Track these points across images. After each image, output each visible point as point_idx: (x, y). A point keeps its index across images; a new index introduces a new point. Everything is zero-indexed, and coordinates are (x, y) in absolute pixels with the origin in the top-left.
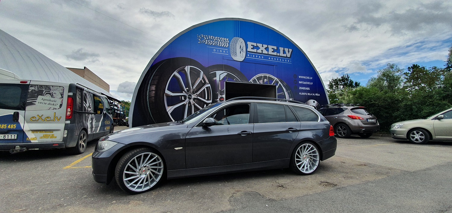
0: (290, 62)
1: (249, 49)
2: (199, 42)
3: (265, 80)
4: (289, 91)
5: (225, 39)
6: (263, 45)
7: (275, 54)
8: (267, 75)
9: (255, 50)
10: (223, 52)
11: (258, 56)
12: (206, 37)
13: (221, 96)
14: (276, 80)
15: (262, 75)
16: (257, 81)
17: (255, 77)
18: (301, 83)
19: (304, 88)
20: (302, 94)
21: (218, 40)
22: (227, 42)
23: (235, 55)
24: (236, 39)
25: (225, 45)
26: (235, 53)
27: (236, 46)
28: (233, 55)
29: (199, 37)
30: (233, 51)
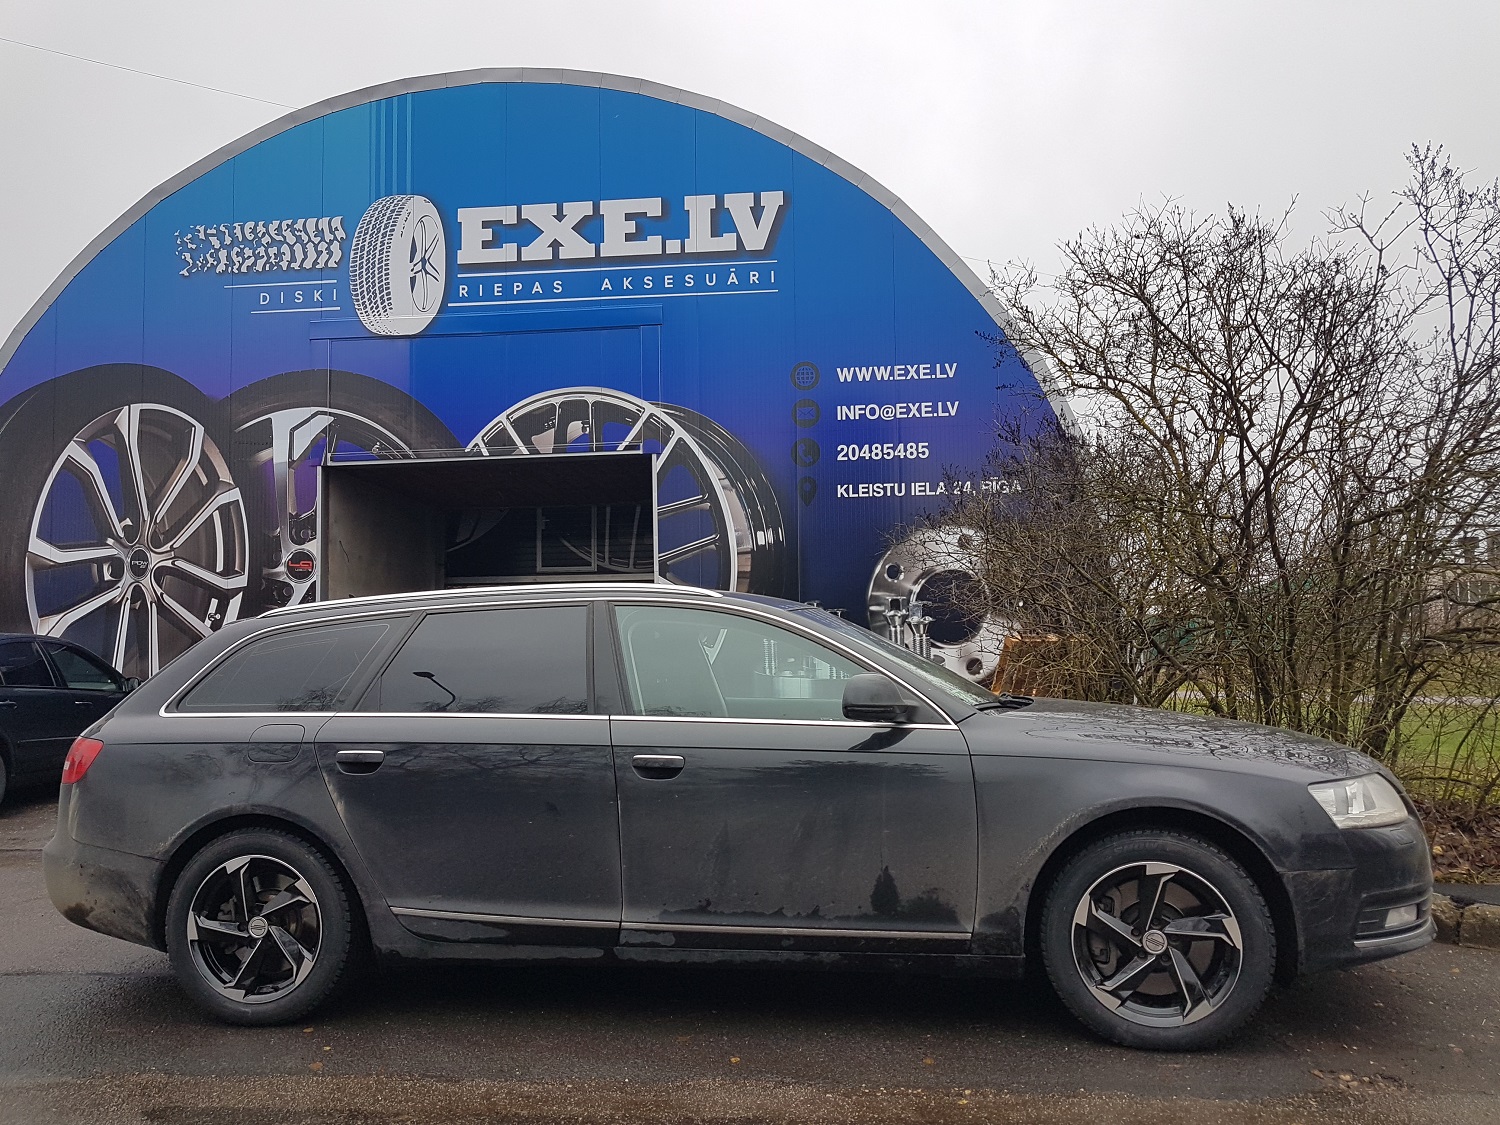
0: (764, 282)
1: (471, 252)
2: (185, 272)
3: (575, 428)
4: (751, 484)
5: (324, 223)
6: (560, 209)
7: (652, 245)
8: (587, 398)
9: (507, 253)
10: (309, 301)
11: (528, 282)
12: (220, 235)
13: (295, 548)
14: (651, 415)
15: (553, 401)
16: (514, 444)
17: (505, 421)
18: (858, 412)
19: (877, 448)
20: (856, 491)
21: (285, 237)
22: (335, 238)
23: (379, 302)
24: (387, 209)
25: (325, 256)
26: (377, 292)
27: (385, 250)
28: (367, 303)
29: (185, 245)
30: (365, 283)
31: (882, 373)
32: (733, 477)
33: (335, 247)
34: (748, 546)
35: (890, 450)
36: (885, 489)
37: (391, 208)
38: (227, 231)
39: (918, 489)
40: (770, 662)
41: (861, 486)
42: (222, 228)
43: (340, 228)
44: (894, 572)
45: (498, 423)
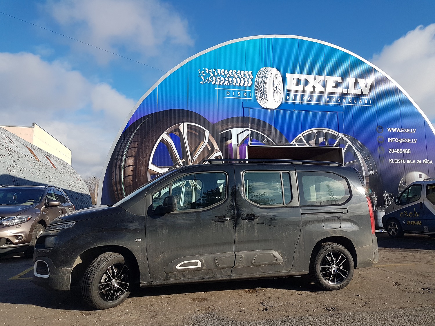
1: (290, 86)
2: (202, 82)
3: (321, 139)
4: (368, 157)
5: (246, 72)
8: (324, 131)
10: (242, 96)
11: (307, 96)
12: (213, 72)
14: (342, 137)
15: (315, 131)
16: (304, 143)
17: (301, 136)
18: (393, 140)
19: (398, 150)
20: (394, 161)
21: (234, 76)
22: (250, 78)
23: (264, 98)
24: (265, 71)
25: (246, 83)
26: (263, 95)
27: (265, 83)
28: (260, 98)
29: (201, 74)
30: (259, 92)
31: (398, 130)
32: (363, 156)
33: (250, 80)
34: (368, 175)
35: (402, 151)
36: (401, 161)
37: (266, 71)
38: (215, 71)
39: (409, 161)
40: (375, 207)
41: (395, 160)
42: (214, 70)
43: (251, 74)
44: (404, 183)
45: (299, 137)
